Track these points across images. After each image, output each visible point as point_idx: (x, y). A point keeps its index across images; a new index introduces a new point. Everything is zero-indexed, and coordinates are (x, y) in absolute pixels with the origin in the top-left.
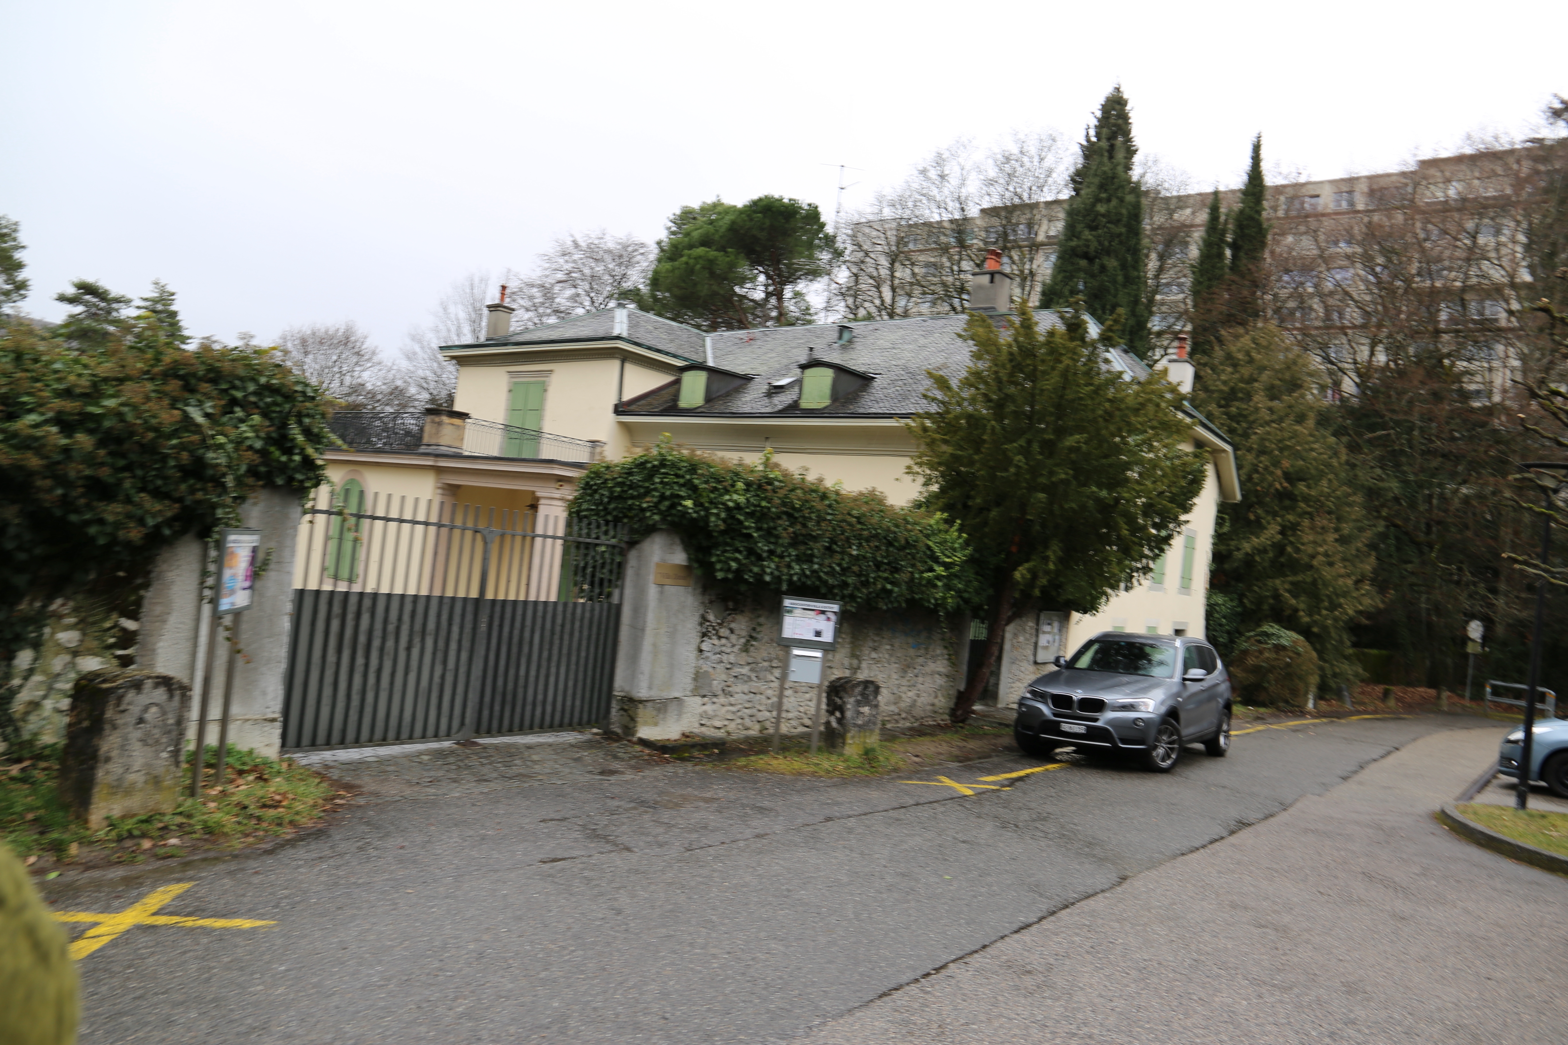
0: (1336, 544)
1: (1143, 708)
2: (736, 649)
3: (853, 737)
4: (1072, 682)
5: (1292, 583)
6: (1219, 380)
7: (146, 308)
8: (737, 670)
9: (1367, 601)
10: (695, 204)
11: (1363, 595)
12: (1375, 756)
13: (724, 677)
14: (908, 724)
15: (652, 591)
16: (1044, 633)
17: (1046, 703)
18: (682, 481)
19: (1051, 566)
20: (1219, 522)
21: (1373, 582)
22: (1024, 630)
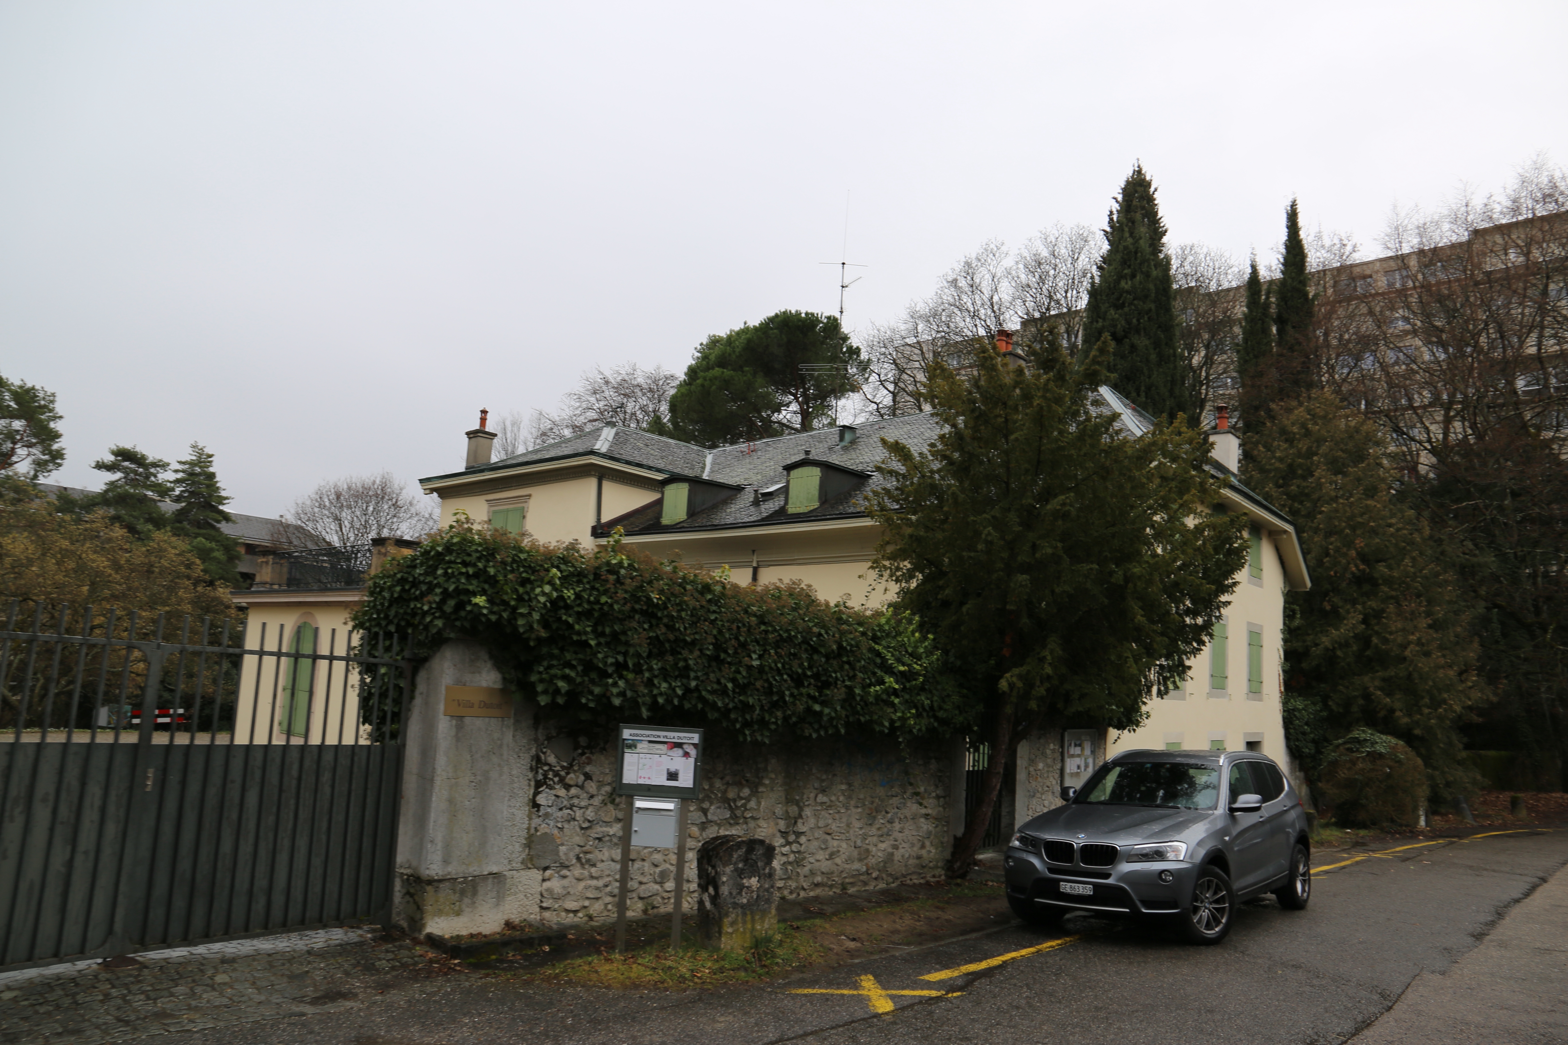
0: (1431, 631)
1: (1171, 856)
2: (596, 801)
3: (732, 924)
4: (1074, 823)
5: (1384, 680)
6: (1274, 457)
7: (183, 471)
8: (599, 830)
9: (1476, 695)
10: (722, 332)
11: (1470, 688)
12: (1516, 895)
13: (578, 840)
14: (882, 885)
15: (444, 726)
16: (1073, 756)
17: (1038, 855)
18: (471, 571)
19: (1048, 670)
20: (1289, 615)
21: (1480, 670)
22: (1044, 754)
